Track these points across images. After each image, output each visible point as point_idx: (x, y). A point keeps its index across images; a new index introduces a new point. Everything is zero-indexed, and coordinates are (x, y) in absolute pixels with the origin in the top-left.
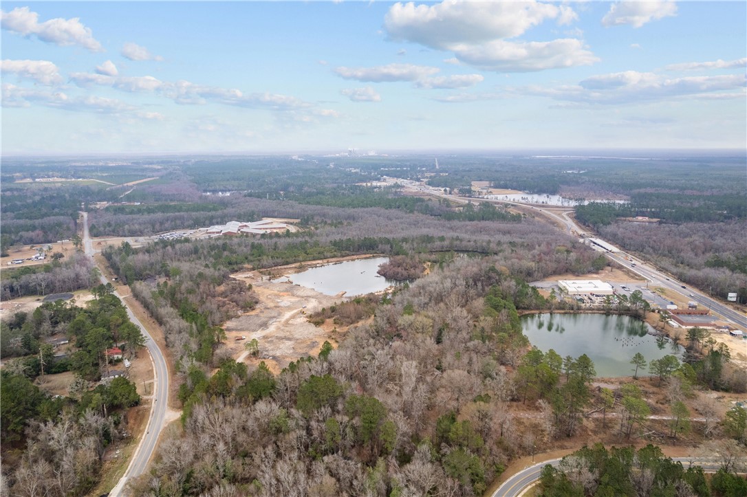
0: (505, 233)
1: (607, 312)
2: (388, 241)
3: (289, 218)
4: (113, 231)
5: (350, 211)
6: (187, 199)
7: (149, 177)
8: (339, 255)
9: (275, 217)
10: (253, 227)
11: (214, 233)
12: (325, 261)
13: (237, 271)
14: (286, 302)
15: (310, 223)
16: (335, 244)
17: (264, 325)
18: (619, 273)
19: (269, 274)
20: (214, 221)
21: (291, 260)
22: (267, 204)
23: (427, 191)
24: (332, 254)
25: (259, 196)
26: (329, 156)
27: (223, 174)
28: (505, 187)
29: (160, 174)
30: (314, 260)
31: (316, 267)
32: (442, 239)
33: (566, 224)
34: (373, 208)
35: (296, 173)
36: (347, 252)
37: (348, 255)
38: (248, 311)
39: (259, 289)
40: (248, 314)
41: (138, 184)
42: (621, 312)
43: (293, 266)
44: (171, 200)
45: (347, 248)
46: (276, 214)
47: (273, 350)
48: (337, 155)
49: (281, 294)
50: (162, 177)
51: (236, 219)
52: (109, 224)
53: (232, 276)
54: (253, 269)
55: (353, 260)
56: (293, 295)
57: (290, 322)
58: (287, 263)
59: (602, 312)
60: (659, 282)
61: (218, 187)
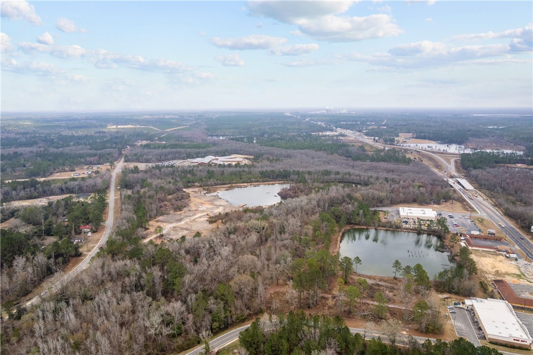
0: (388, 171)
1: (419, 232)
2: (298, 173)
3: (250, 155)
4: (136, 159)
5: (289, 151)
6: (194, 141)
7: (183, 126)
8: (261, 180)
9: (241, 154)
10: (221, 160)
11: (195, 163)
12: (249, 184)
13: (189, 187)
14: (204, 208)
15: (259, 159)
16: (262, 173)
17: (180, 220)
18: (459, 205)
19: (208, 190)
20: (200, 155)
21: (227, 182)
22: (238, 145)
23: (360, 139)
24: (256, 180)
25: (237, 140)
26: (312, 113)
27: (230, 124)
28: (424, 138)
29: (191, 123)
30: (243, 183)
31: (241, 187)
32: (338, 173)
33: (447, 167)
34: (307, 151)
35: (277, 124)
36: (267, 179)
37: (268, 181)
38: (177, 211)
39: (195, 199)
40: (176, 213)
41: (173, 130)
42: (431, 232)
43: (227, 186)
44: (185, 141)
45: (269, 177)
46: (242, 152)
47: (173, 235)
48: (318, 112)
49: (205, 203)
50: (190, 126)
51: (214, 154)
52: (136, 155)
53: (184, 190)
54: (200, 186)
55: (269, 184)
56: (211, 204)
57: (196, 220)
58: (224, 184)
59: (415, 231)
60: (485, 214)
61: (219, 133)
